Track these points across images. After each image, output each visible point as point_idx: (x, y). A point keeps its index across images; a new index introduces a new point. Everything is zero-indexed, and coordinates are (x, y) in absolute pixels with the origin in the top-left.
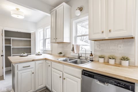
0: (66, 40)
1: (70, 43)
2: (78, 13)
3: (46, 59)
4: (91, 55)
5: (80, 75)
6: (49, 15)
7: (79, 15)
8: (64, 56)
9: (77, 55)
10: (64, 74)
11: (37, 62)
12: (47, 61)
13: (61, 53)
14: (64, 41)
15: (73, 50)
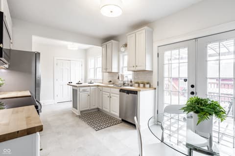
0: (115, 70)
1: (118, 73)
2: (123, 49)
3: (98, 86)
4: (131, 82)
5: (118, 92)
6: (101, 48)
7: (123, 50)
8: (113, 84)
9: (122, 82)
10: (111, 94)
11: (92, 87)
12: (99, 87)
13: (111, 81)
14: (113, 71)
15: (119, 78)
